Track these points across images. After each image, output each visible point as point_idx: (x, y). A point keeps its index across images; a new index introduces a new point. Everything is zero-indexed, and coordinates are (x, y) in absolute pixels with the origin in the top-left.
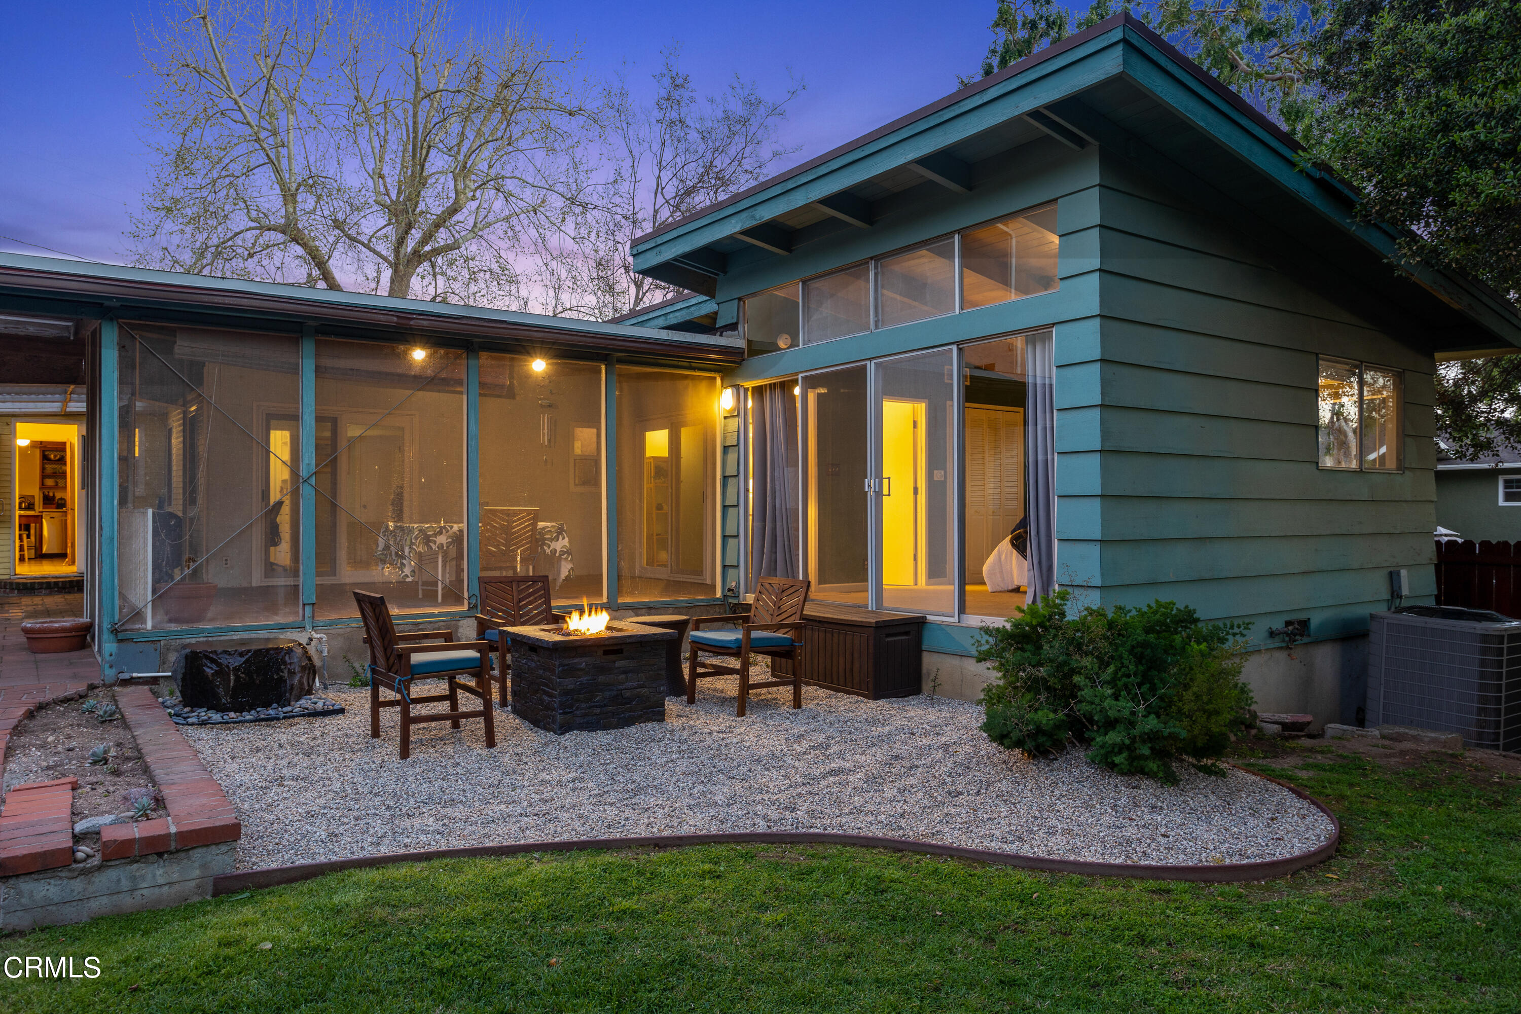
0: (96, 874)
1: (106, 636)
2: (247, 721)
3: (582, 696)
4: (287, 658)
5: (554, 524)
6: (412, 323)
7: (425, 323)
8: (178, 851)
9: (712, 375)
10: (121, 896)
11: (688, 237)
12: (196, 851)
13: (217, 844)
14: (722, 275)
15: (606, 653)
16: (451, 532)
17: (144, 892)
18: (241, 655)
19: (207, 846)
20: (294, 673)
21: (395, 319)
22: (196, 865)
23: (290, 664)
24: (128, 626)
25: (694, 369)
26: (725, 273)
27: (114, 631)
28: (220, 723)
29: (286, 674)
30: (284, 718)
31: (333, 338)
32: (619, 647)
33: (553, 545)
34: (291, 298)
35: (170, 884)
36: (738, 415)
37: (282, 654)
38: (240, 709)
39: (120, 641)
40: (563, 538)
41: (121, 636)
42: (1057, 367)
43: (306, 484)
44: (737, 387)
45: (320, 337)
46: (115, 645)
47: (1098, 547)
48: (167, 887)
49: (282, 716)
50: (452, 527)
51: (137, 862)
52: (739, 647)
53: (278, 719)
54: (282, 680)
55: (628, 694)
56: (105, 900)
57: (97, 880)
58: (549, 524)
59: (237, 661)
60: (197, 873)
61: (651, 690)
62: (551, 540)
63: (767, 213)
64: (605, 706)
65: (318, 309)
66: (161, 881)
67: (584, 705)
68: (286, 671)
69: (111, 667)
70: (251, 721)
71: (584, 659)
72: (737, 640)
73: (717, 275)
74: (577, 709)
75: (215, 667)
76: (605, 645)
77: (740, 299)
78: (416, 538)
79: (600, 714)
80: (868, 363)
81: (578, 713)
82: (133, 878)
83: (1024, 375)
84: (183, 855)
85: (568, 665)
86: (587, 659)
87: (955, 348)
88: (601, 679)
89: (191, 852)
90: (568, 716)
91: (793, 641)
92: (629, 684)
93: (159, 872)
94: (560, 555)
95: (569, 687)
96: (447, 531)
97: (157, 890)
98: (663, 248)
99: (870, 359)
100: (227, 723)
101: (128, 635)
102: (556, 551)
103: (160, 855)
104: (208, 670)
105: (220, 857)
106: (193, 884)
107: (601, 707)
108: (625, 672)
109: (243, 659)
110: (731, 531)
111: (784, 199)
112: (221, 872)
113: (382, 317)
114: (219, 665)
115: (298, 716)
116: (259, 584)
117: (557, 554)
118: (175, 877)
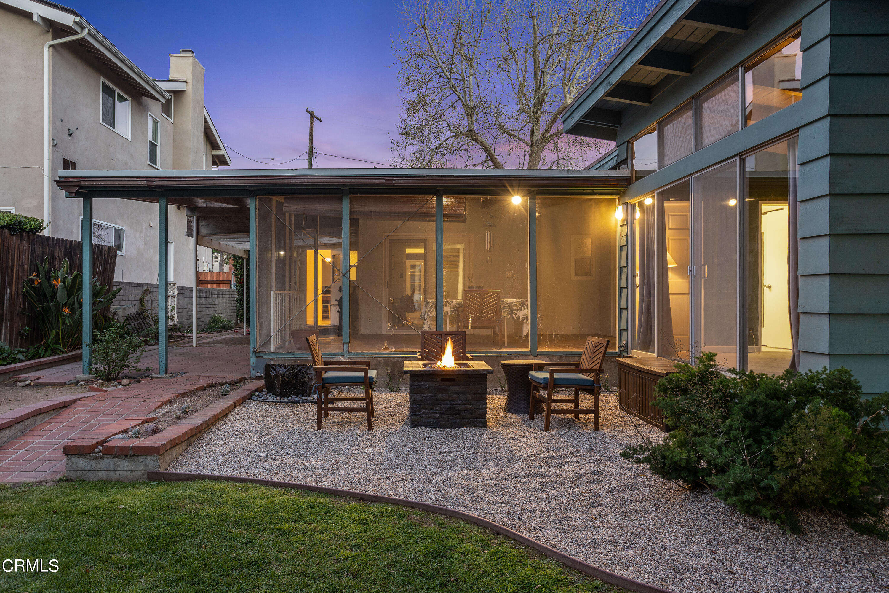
0: (101, 460)
1: (251, 354)
2: (284, 402)
3: (426, 405)
4: (308, 371)
5: (518, 300)
6: (394, 182)
7: (401, 181)
8: (133, 456)
9: (614, 197)
10: (111, 472)
11: (583, 105)
12: (141, 457)
13: (151, 455)
14: (619, 126)
15: (443, 380)
16: (452, 304)
17: (120, 472)
18: (285, 367)
19: (146, 455)
20: (312, 379)
21: (384, 181)
22: (141, 464)
23: (310, 374)
24: (261, 350)
25: (596, 194)
26: (621, 125)
27: (255, 352)
28: (272, 402)
29: (307, 379)
30: (302, 402)
31: (358, 195)
32: (452, 377)
33: (518, 313)
34: (330, 176)
35: (131, 471)
36: (627, 224)
37: (306, 368)
38: (283, 395)
39: (257, 357)
40: (525, 309)
41: (257, 355)
42: (801, 165)
43: (344, 277)
44: (626, 204)
45: (352, 195)
46: (255, 359)
47: (828, 319)
48: (129, 472)
49: (301, 401)
50: (452, 302)
51: (117, 457)
52: (546, 384)
53: (299, 403)
54: (304, 382)
55: (459, 407)
56: (104, 473)
57: (101, 463)
58: (515, 300)
59: (282, 371)
60: (142, 468)
61: (476, 406)
62: (517, 310)
63: (615, 79)
64: (443, 413)
65: (342, 180)
66: (127, 469)
67: (428, 412)
68: (307, 378)
69: (253, 370)
70: (286, 402)
71: (427, 383)
72: (545, 378)
73: (617, 127)
74: (423, 413)
75: (275, 373)
76: (443, 375)
77: (628, 142)
78: (431, 308)
79: (439, 418)
80: (690, 178)
81: (424, 415)
82: (115, 465)
83: (787, 172)
84: (136, 458)
85: (418, 385)
86: (430, 383)
87: (737, 158)
88: (440, 396)
89: (139, 457)
90: (417, 417)
91: (593, 381)
92: (460, 401)
93: (126, 464)
94: (522, 320)
95: (417, 399)
96: (450, 304)
97: (125, 472)
98: (574, 114)
99: (691, 175)
100: (275, 402)
101: (260, 354)
102: (519, 317)
103: (126, 456)
104: (272, 374)
105: (151, 462)
106: (140, 473)
107: (439, 413)
108: (456, 393)
109: (285, 370)
110: (623, 306)
111: (621, 67)
112: (152, 469)
113: (377, 181)
114: (276, 371)
115: (309, 402)
116: (386, 333)
117: (520, 320)
118: (133, 468)
